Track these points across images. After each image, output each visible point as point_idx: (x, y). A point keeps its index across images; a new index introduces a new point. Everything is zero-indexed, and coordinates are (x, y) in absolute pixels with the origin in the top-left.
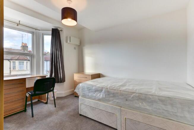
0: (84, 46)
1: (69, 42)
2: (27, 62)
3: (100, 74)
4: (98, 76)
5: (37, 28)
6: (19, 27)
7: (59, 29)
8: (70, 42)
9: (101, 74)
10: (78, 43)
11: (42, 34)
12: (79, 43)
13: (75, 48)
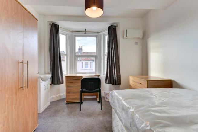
0: (149, 37)
1: (125, 36)
2: (91, 62)
3: (171, 81)
4: (169, 84)
5: (99, 31)
6: (86, 34)
7: (115, 25)
8: (127, 36)
9: (175, 81)
10: (140, 35)
11: (104, 35)
12: (142, 34)
13: (136, 43)
